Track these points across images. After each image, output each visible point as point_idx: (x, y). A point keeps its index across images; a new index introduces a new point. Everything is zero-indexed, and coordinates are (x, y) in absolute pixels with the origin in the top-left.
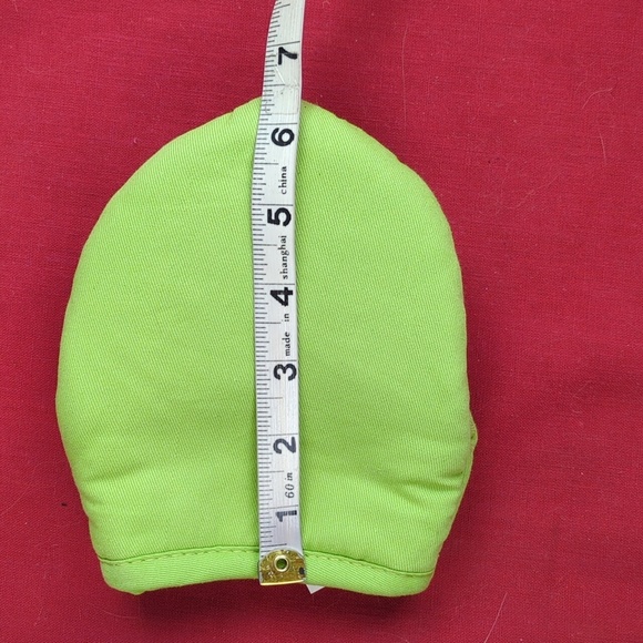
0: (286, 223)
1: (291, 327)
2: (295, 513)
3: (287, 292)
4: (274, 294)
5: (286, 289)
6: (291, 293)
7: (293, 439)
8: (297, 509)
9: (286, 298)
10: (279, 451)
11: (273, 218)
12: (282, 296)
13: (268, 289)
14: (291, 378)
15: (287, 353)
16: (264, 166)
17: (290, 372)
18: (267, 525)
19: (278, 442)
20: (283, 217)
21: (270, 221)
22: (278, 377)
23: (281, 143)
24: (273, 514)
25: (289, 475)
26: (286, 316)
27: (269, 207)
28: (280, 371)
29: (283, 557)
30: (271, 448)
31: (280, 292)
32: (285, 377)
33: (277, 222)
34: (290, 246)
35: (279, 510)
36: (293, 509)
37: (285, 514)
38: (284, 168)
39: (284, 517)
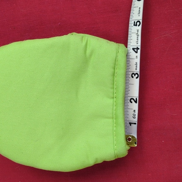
0: (139, 26)
1: (138, 60)
2: (135, 124)
4: (133, 49)
5: (137, 47)
6: (139, 49)
7: (136, 99)
9: (137, 51)
10: (131, 102)
11: (135, 24)
13: (131, 48)
14: (137, 78)
15: (136, 69)
16: (134, 8)
19: (131, 99)
20: (138, 24)
21: (134, 25)
22: (133, 77)
24: (128, 123)
25: (134, 111)
26: (137, 57)
27: (134, 21)
28: (133, 75)
29: (130, 137)
30: (129, 101)
31: (135, 49)
32: (135, 77)
34: (139, 33)
35: (130, 122)
36: (135, 122)
38: (140, 8)
39: (132, 124)
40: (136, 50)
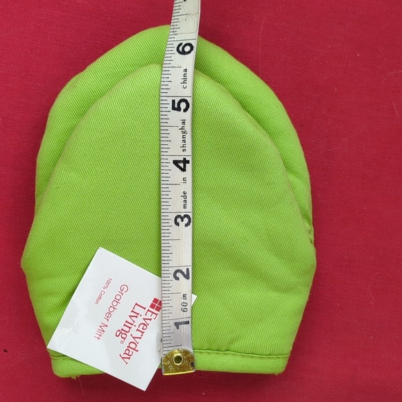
0: (185, 110)
1: (188, 187)
2: (188, 323)
3: (185, 162)
4: (176, 163)
5: (185, 159)
6: (188, 162)
7: (188, 269)
8: (189, 320)
9: (185, 166)
10: (177, 279)
11: (176, 106)
12: (181, 164)
13: (171, 160)
14: (187, 225)
15: (185, 207)
16: (170, 69)
17: (186, 220)
18: (168, 332)
19: (177, 271)
20: (183, 105)
21: (174, 108)
22: (177, 224)
23: (184, 53)
24: (172, 323)
25: (184, 296)
26: (184, 179)
27: (173, 98)
28: (179, 220)
29: (179, 354)
30: (172, 276)
31: (180, 161)
32: (182, 224)
33: (179, 109)
34: (188, 127)
35: (176, 321)
36: (187, 320)
37: (181, 323)
38: (186, 70)
39: (180, 326)
40: (182, 165)
